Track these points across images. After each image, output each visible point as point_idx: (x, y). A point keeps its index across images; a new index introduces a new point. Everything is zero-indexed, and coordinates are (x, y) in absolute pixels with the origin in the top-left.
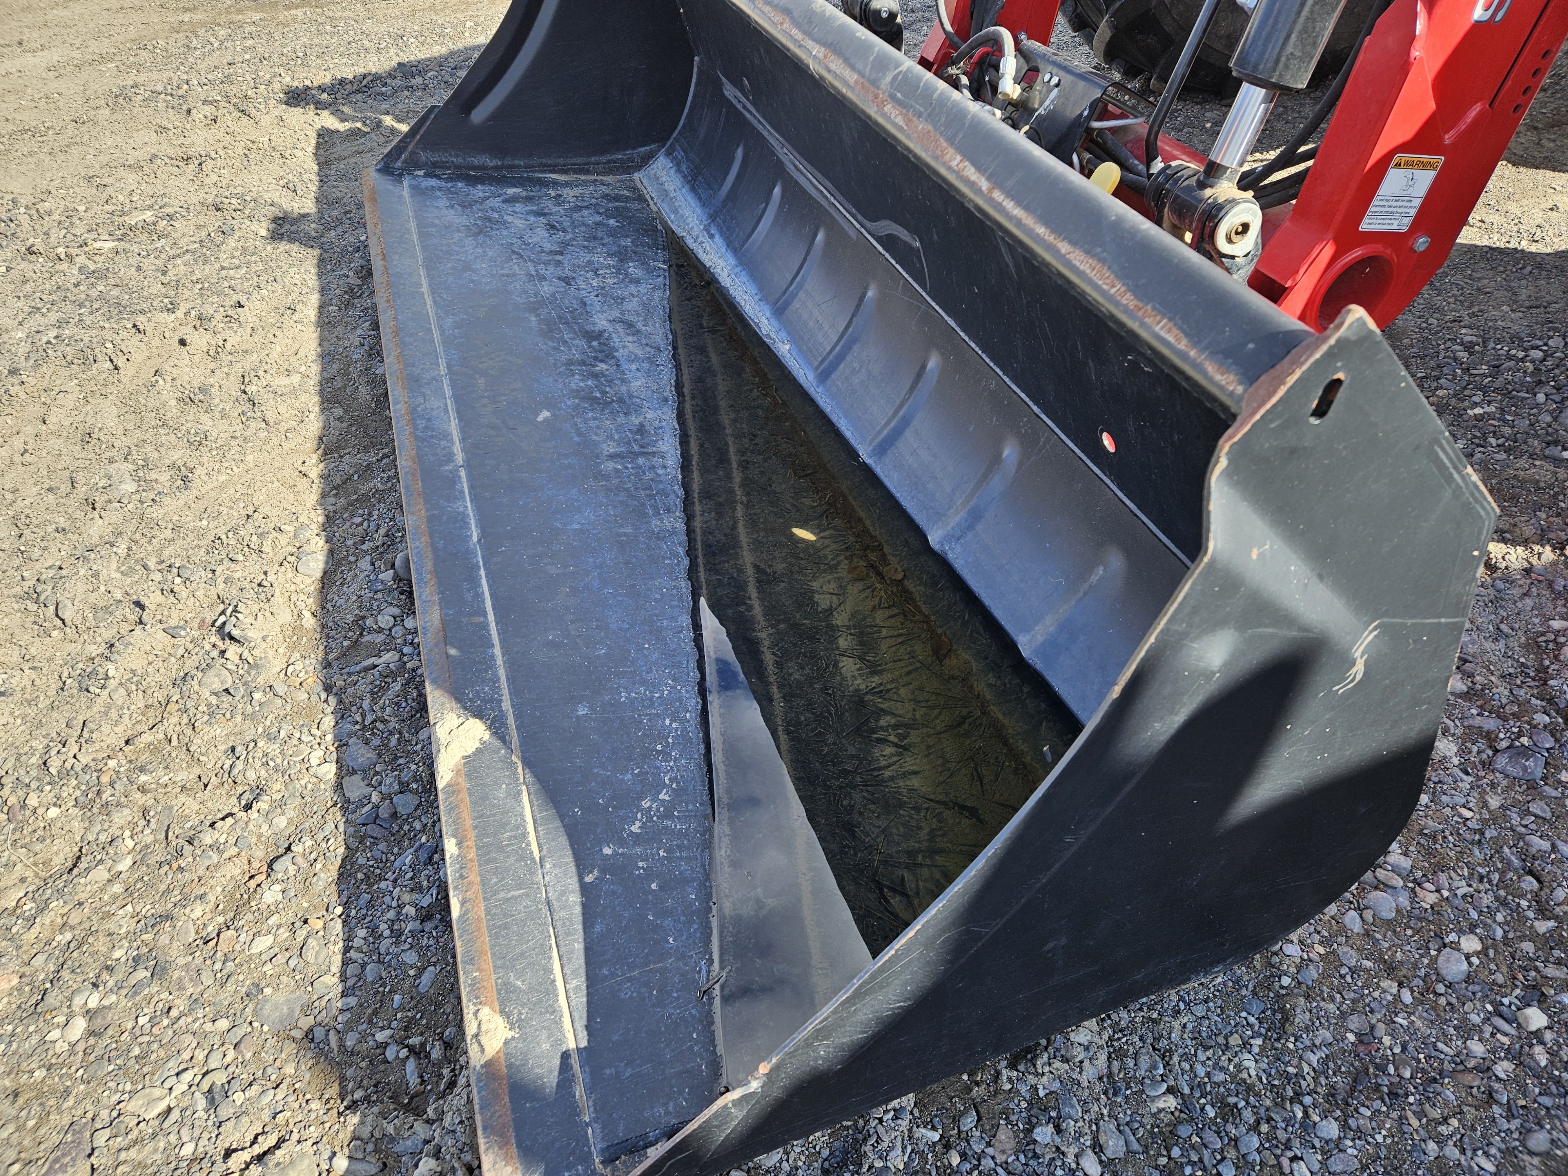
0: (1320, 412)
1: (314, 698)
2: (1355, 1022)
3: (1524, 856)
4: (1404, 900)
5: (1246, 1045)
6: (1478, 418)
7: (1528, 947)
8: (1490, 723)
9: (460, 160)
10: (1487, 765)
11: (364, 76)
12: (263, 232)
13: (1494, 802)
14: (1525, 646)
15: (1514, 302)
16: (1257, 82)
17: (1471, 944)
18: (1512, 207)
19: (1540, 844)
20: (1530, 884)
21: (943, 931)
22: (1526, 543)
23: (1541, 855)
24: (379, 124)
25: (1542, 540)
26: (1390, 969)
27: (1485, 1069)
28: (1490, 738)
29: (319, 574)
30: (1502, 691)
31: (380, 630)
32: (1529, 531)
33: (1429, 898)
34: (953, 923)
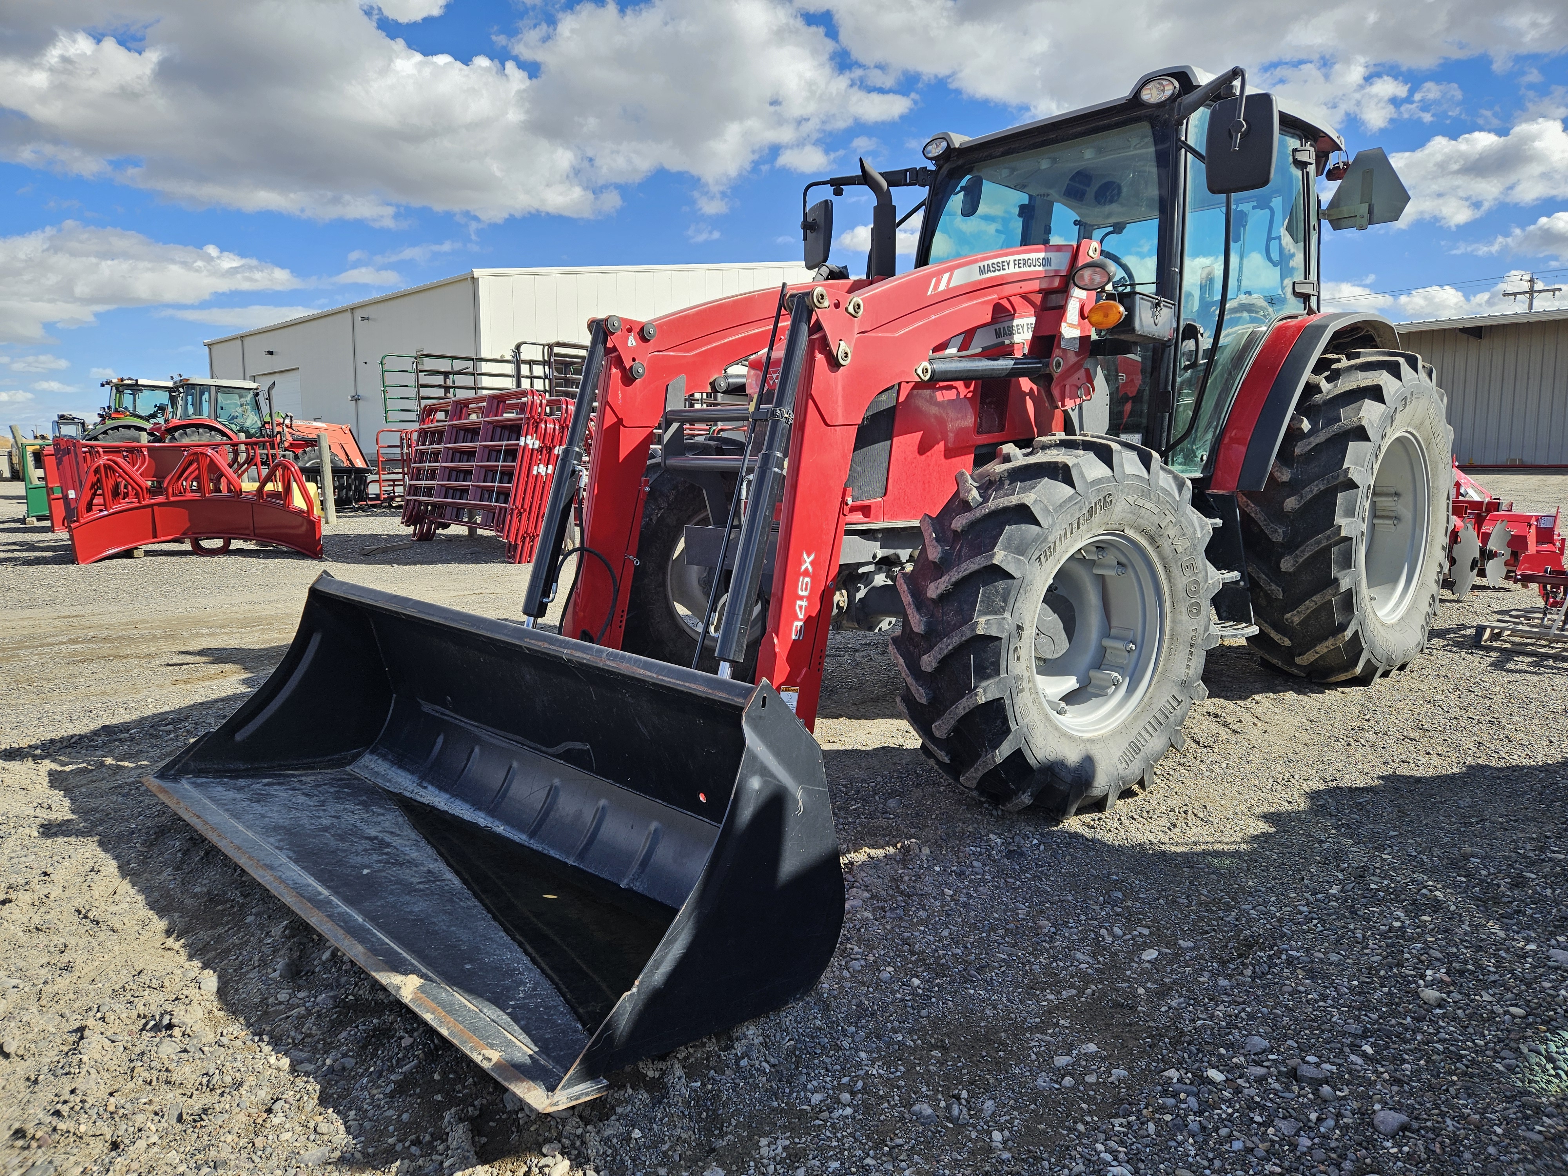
0: (764, 705)
1: (249, 1043)
2: (854, 1002)
3: (903, 940)
4: (863, 962)
5: (816, 1018)
6: (855, 810)
7: (910, 966)
8: (881, 904)
9: (220, 766)
10: (884, 917)
11: (72, 736)
12: (36, 834)
13: (889, 927)
14: (891, 881)
15: (860, 767)
16: (726, 660)
17: (890, 969)
18: (852, 734)
19: (906, 935)
20: (906, 947)
21: (693, 911)
22: (883, 848)
23: (909, 938)
24: (102, 764)
25: (888, 845)
26: (863, 984)
27: (902, 1000)
28: (883, 909)
29: (215, 989)
30: (883, 893)
31: (281, 1003)
32: (882, 842)
33: (871, 958)
34: (695, 908)
